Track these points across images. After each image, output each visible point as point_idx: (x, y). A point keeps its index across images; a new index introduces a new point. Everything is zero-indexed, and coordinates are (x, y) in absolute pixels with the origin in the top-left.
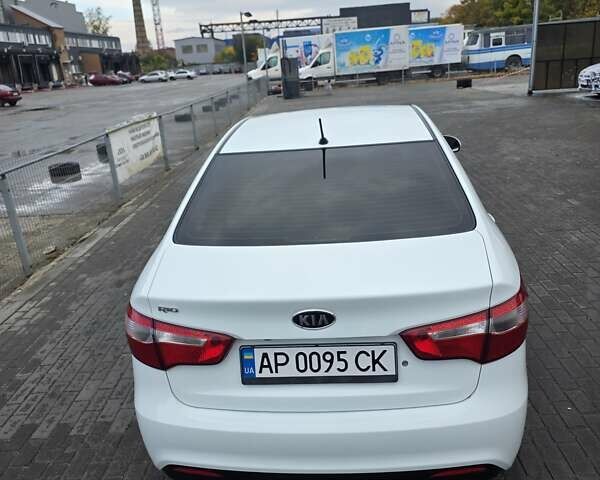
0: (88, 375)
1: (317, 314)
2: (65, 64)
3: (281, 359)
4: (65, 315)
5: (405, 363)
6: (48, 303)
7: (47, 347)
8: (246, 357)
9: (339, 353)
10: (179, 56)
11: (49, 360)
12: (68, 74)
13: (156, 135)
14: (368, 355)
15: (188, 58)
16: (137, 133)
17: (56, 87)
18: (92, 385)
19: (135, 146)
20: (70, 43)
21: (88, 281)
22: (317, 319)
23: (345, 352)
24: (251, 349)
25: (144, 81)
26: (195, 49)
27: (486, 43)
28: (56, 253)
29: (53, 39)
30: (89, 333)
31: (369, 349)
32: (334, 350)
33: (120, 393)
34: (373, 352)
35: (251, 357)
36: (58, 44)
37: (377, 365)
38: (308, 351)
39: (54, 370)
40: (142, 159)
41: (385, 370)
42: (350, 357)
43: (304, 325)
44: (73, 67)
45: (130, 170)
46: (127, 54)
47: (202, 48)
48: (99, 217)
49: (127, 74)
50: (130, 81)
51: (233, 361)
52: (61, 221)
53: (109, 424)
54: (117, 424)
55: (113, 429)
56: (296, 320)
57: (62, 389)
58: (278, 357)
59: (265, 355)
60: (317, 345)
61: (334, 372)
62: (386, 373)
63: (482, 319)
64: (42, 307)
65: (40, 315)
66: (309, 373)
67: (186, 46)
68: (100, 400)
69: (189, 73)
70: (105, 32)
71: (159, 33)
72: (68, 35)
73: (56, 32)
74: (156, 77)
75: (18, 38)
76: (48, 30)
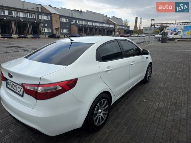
2: (116, 32)
3: (10, 84)
9: (16, 86)
10: (144, 31)
12: (116, 34)
20: (118, 27)
25: (132, 37)
26: (148, 29)
29: (115, 26)
36: (116, 27)
41: (21, 93)
44: (118, 33)
46: (130, 30)
47: (150, 29)
49: (129, 35)
50: (129, 36)
60: (14, 83)
61: (15, 90)
67: (146, 29)
69: (144, 35)
70: (127, 25)
71: (140, 26)
72: (118, 25)
73: (116, 25)
74: (135, 36)
75: (108, 26)
76: (114, 24)
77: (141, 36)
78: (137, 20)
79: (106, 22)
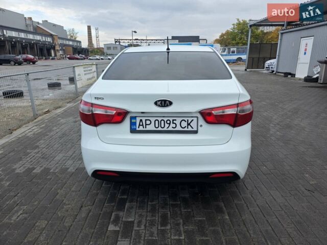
0: (59, 152)
1: (165, 101)
2: (58, 50)
3: (148, 122)
4: (50, 131)
5: (201, 126)
6: (43, 127)
7: (42, 141)
8: (133, 121)
9: (173, 120)
10: (105, 51)
11: (43, 146)
12: (58, 54)
13: (95, 71)
14: (185, 121)
15: (109, 52)
16: (86, 69)
17: (52, 59)
18: (61, 155)
19: (85, 74)
20: (60, 42)
21: (62, 120)
22: (165, 103)
23: (176, 120)
24: (135, 118)
25: (90, 59)
26: (112, 48)
27: (229, 52)
28: (48, 112)
29: (53, 40)
30: (60, 138)
31: (186, 119)
32: (171, 119)
33: (73, 158)
34: (188, 120)
35: (135, 121)
36: (55, 41)
37: (189, 126)
38: (160, 119)
39: (45, 149)
40: (88, 80)
41: (192, 128)
42: (178, 122)
43: (159, 106)
44: (61, 52)
45: (82, 84)
46: (83, 49)
47: (115, 48)
48: (68, 101)
49: (83, 56)
50: (84, 59)
51: (127, 122)
52: (52, 101)
53: (68, 168)
54: (71, 168)
55: (69, 170)
56: (156, 103)
57: (48, 156)
58: (147, 121)
59: (141, 120)
60: (164, 117)
61: (170, 129)
62: (192, 130)
63: (235, 107)
64: (41, 128)
65: (39, 131)
66: (160, 129)
67: (109, 47)
68: (64, 160)
69: (109, 57)
70: (75, 38)
71: (98, 41)
72: (60, 38)
73: (54, 37)
74: (96, 58)
75: (38, 38)
76: (51, 36)
77: (106, 59)
78: (91, 31)
79: (32, 30)
